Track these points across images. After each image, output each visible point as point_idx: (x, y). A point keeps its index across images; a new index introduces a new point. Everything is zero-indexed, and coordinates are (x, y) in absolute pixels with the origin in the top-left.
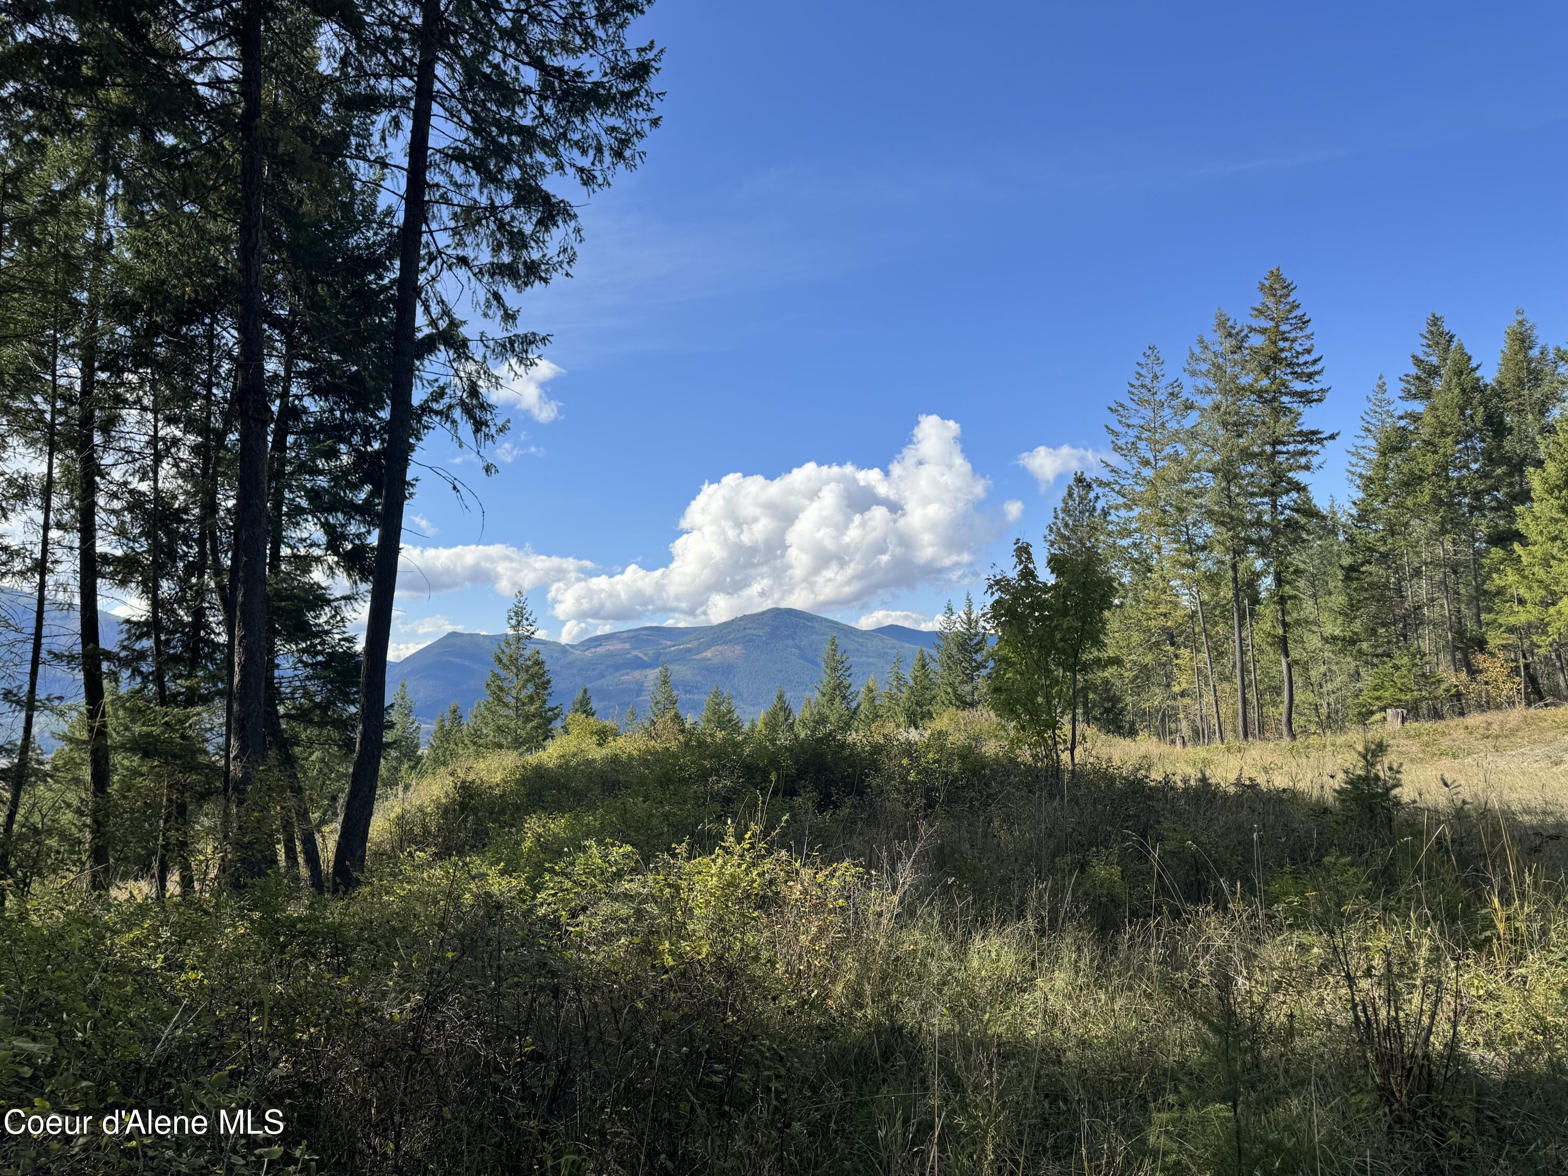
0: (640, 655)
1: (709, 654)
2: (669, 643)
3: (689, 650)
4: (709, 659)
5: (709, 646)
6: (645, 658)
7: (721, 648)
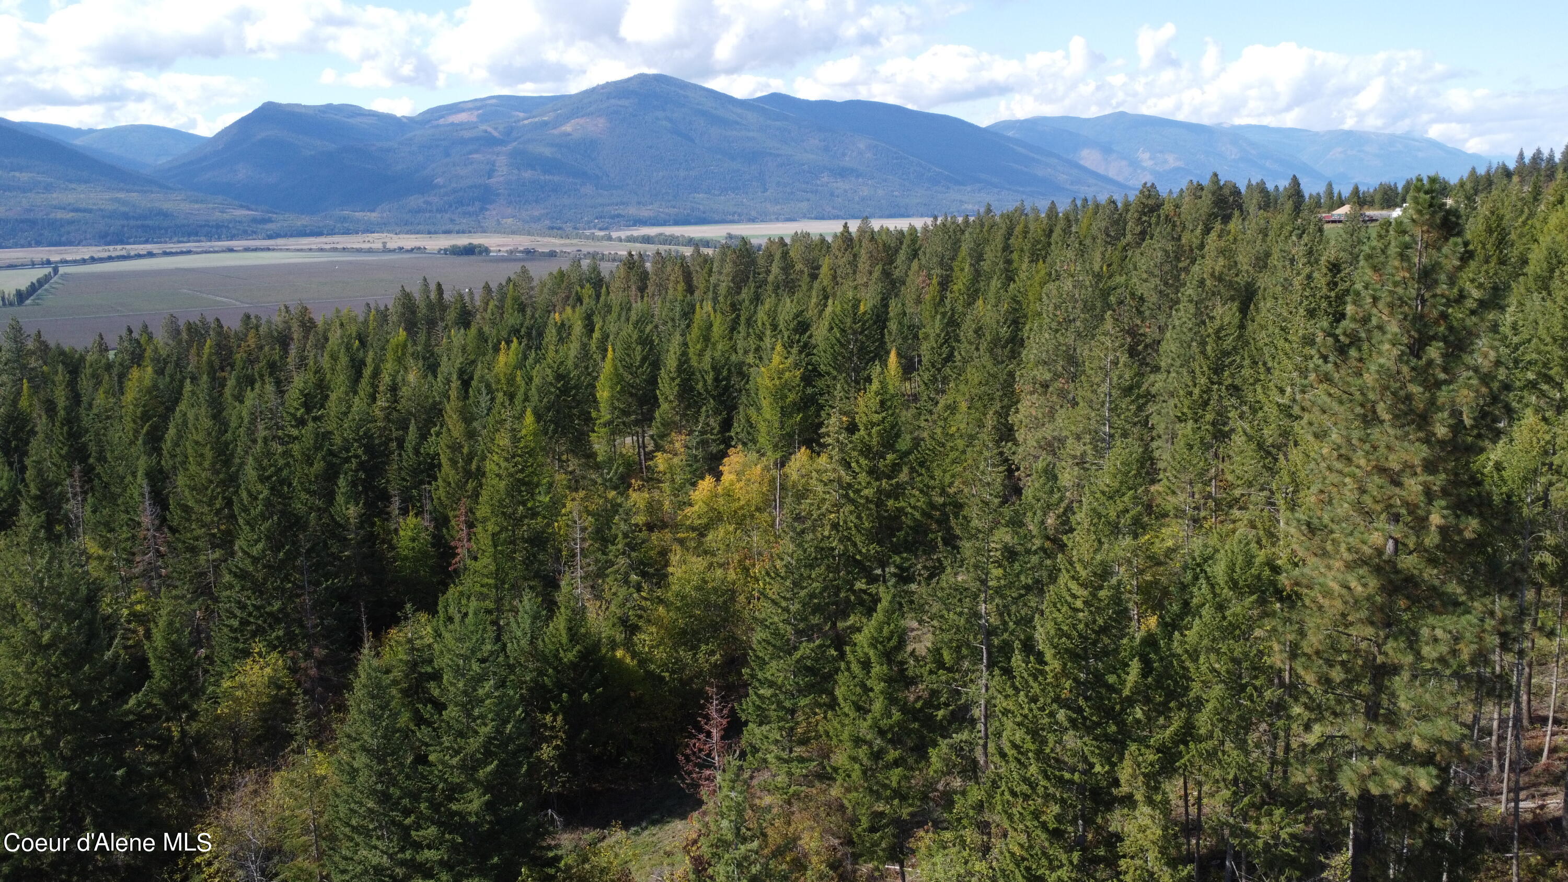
0: (489, 129)
1: (568, 128)
2: (521, 115)
3: (545, 124)
4: (569, 134)
5: (567, 118)
6: (496, 134)
7: (581, 121)
